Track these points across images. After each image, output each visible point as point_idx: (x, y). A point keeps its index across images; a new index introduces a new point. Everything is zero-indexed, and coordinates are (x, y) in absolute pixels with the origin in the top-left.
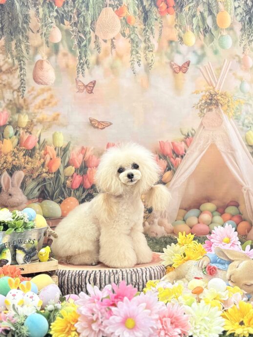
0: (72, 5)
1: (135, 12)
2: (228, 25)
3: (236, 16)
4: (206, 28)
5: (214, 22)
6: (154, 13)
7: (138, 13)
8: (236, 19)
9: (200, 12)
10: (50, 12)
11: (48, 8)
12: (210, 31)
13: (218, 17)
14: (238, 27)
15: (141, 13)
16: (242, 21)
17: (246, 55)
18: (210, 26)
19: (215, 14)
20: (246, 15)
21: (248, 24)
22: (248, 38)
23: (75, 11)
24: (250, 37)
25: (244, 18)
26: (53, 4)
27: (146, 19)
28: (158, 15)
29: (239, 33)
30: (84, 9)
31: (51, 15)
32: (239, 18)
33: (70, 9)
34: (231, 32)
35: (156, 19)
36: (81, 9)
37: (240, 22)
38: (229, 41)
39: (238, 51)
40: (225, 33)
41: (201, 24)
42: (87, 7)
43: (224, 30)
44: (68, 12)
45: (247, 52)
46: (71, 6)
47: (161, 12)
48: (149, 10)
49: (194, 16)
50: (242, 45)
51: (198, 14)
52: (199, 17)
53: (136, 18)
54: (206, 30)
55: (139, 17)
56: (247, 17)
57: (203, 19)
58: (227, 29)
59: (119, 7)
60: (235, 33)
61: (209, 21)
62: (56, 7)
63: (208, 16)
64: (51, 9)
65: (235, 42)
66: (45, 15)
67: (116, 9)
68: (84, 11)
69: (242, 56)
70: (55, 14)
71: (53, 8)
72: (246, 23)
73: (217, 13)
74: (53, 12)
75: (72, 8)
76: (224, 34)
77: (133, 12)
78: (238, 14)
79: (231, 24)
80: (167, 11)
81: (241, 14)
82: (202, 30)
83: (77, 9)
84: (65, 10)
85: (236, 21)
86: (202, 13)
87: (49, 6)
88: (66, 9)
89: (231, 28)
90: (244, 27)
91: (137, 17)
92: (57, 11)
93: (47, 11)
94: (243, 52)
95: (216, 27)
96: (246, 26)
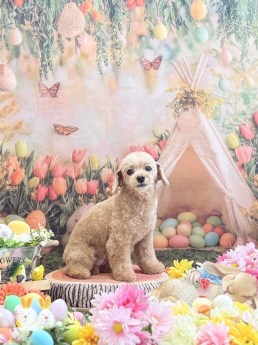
0: (33, 3)
1: (100, 8)
2: (203, 15)
3: (213, 6)
4: (178, 20)
5: (188, 13)
6: (121, 9)
7: (103, 8)
8: (213, 10)
9: (172, 3)
10: (9, 12)
11: (7, 8)
12: (184, 23)
13: (192, 8)
14: (215, 18)
15: (107, 9)
16: (219, 11)
17: (224, 49)
18: (184, 18)
19: (189, 4)
20: (224, 5)
21: (226, 14)
22: (227, 30)
23: (36, 9)
24: (229, 29)
25: (221, 8)
26: (13, 4)
27: (112, 15)
28: (126, 9)
29: (216, 25)
30: (45, 6)
31: (11, 15)
32: (215, 8)
33: (30, 8)
34: (207, 25)
35: (124, 14)
36: (43, 6)
37: (216, 12)
38: (205, 35)
39: (216, 45)
40: (200, 25)
41: (173, 15)
42: (49, 4)
43: (200, 21)
44: (29, 10)
45: (226, 45)
46: (32, 5)
47: (129, 6)
48: (116, 5)
49: (165, 7)
50: (220, 39)
51: (170, 4)
52: (171, 8)
53: (101, 14)
54: (179, 23)
55: (105, 12)
56: (225, 7)
57: (176, 10)
58: (202, 21)
59: (83, 2)
60: (211, 26)
61: (182, 12)
62: (16, 7)
63: (181, 6)
64: (10, 9)
65: (211, 35)
66: (4, 16)
67: (79, 5)
68: (46, 8)
69: (220, 51)
70: (15, 14)
71: (12, 8)
72: (224, 14)
73: (191, 3)
74: (13, 12)
75: (33, 7)
76: (199, 26)
77: (98, 7)
78: (214, 4)
79: (207, 15)
80: (136, 3)
81: (218, 4)
82: (174, 22)
83: (38, 7)
84: (25, 10)
85: (212, 12)
86: (174, 4)
87: (8, 6)
88: (26, 8)
89: (207, 20)
90: (222, 19)
91: (103, 12)
92: (16, 11)
93: (6, 11)
94: (221, 46)
95: (191, 19)
96: (224, 18)
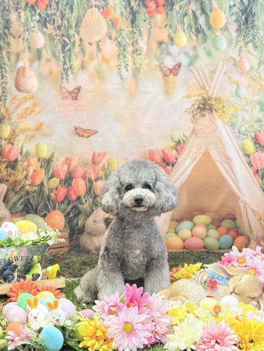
0: (56, 7)
1: (122, 14)
2: (222, 24)
3: (232, 15)
4: (198, 28)
5: (207, 21)
6: (142, 15)
7: (125, 15)
8: (231, 19)
9: (192, 11)
10: (32, 16)
11: (30, 11)
12: (203, 31)
13: (211, 16)
14: (233, 27)
15: (128, 15)
16: (237, 21)
17: (242, 58)
18: (203, 27)
19: (209, 13)
20: (242, 15)
21: (244, 24)
22: (245, 39)
23: (59, 14)
24: (247, 38)
25: (240, 18)
26: (36, 7)
27: (133, 21)
28: (147, 16)
29: (234, 34)
30: (68, 11)
31: (34, 18)
32: (234, 18)
33: (53, 12)
34: (226, 33)
35: (145, 21)
36: (65, 11)
37: (235, 22)
38: (223, 43)
39: (234, 53)
40: (219, 33)
41: (192, 23)
42: (72, 9)
43: (218, 30)
44: (52, 15)
45: (244, 54)
46: (54, 9)
47: (150, 13)
48: (138, 12)
49: (186, 15)
50: (238, 47)
51: (190, 12)
52: (191, 16)
53: (123, 20)
54: (198, 31)
55: (126, 19)
56: (244, 17)
57: (196, 18)
58: (221, 29)
59: (106, 8)
60: (230, 34)
61: (202, 20)
62: (39, 10)
63: (201, 15)
64: (33, 12)
65: (230, 43)
66: (27, 19)
67: (101, 10)
68: (68, 13)
69: (237, 59)
70: (38, 18)
71: (35, 11)
72: (242, 23)
73: (211, 11)
74: (35, 15)
75: (55, 11)
76: (218, 35)
77: (120, 13)
78: (233, 13)
79: (226, 24)
80: (157, 11)
81: (237, 14)
82: (193, 30)
83: (61, 12)
84: (48, 14)
85: (231, 21)
86: (194, 12)
87: (32, 10)
88: (49, 12)
89: (225, 29)
90: (240, 28)
91: (124, 18)
92: (39, 15)
93: (29, 14)
94: (239, 55)
95: (210, 27)
96: (243, 27)
